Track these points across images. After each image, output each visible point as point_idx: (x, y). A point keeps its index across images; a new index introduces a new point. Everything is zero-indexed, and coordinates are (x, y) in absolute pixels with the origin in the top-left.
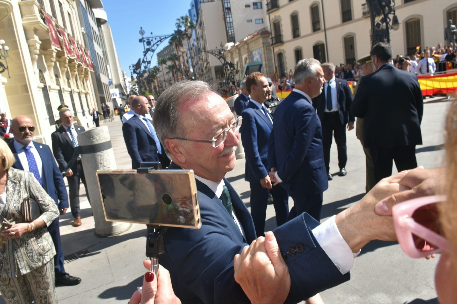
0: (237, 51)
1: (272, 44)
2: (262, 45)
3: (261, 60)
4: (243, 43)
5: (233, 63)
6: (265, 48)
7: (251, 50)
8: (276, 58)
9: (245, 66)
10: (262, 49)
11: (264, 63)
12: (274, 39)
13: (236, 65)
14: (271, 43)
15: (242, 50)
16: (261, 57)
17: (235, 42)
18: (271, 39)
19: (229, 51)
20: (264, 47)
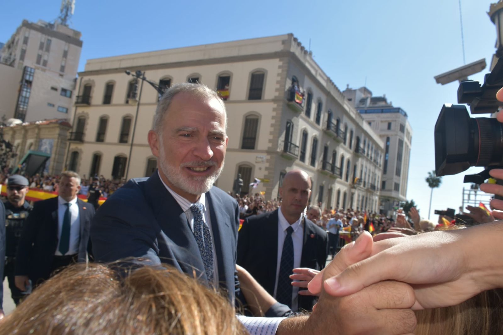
0: (23, 132)
1: (70, 140)
2: (57, 136)
3: (51, 152)
4: (35, 125)
5: (12, 143)
6: (60, 141)
7: (42, 136)
8: (70, 155)
9: (27, 152)
10: (56, 140)
11: (53, 156)
12: (74, 135)
13: (15, 147)
14: (69, 137)
15: (30, 133)
16: (51, 149)
17: (23, 120)
18: (70, 133)
19: (12, 128)
20: (58, 139)
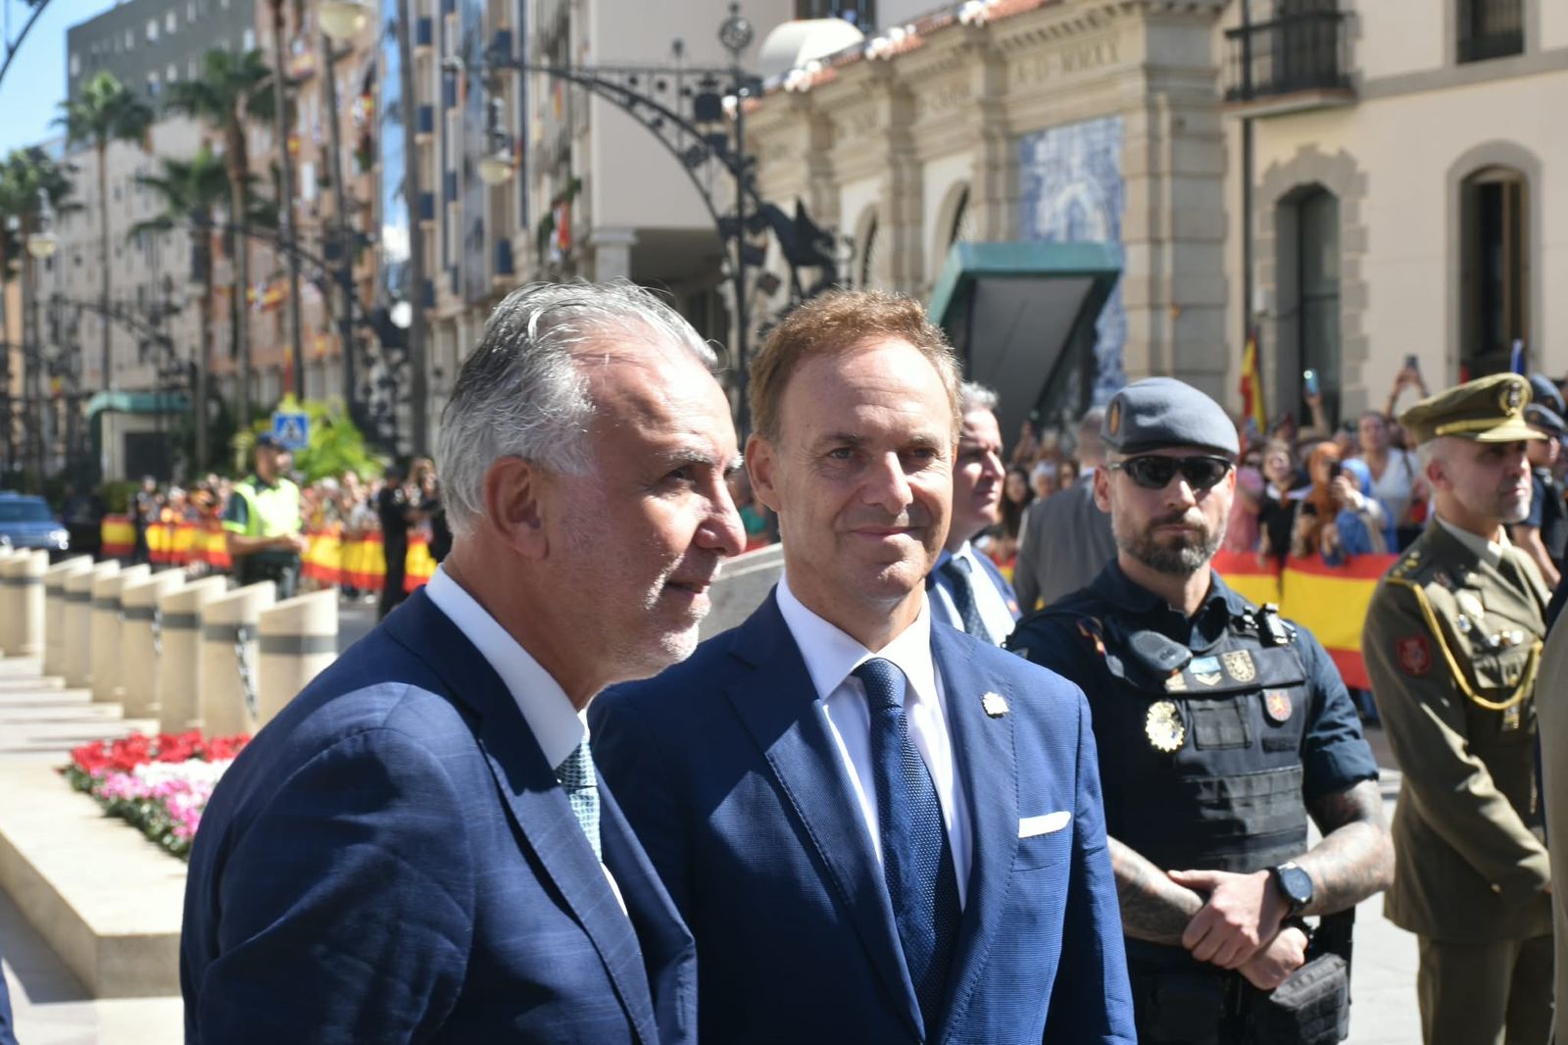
0: (883, 109)
1: (1245, 93)
2: (1137, 85)
3: (1115, 230)
4: (958, 38)
5: (823, 223)
6: (1165, 121)
7: (1024, 116)
8: (1265, 233)
9: (945, 270)
10: (1139, 121)
11: (1136, 264)
12: (1263, 42)
13: (850, 242)
14: (1231, 77)
15: (933, 110)
16: (1111, 205)
17: (867, 20)
18: (1230, 34)
19: (802, 99)
20: (1152, 108)
